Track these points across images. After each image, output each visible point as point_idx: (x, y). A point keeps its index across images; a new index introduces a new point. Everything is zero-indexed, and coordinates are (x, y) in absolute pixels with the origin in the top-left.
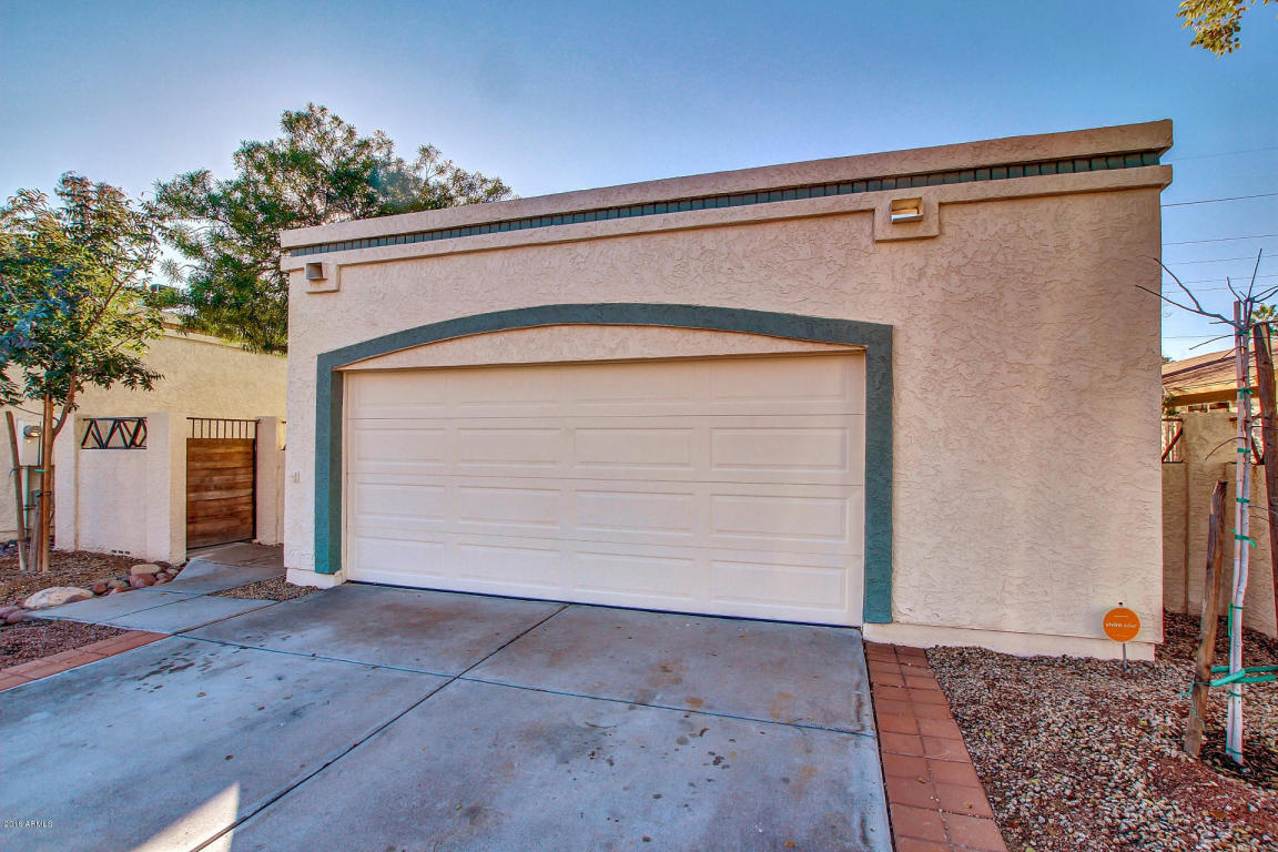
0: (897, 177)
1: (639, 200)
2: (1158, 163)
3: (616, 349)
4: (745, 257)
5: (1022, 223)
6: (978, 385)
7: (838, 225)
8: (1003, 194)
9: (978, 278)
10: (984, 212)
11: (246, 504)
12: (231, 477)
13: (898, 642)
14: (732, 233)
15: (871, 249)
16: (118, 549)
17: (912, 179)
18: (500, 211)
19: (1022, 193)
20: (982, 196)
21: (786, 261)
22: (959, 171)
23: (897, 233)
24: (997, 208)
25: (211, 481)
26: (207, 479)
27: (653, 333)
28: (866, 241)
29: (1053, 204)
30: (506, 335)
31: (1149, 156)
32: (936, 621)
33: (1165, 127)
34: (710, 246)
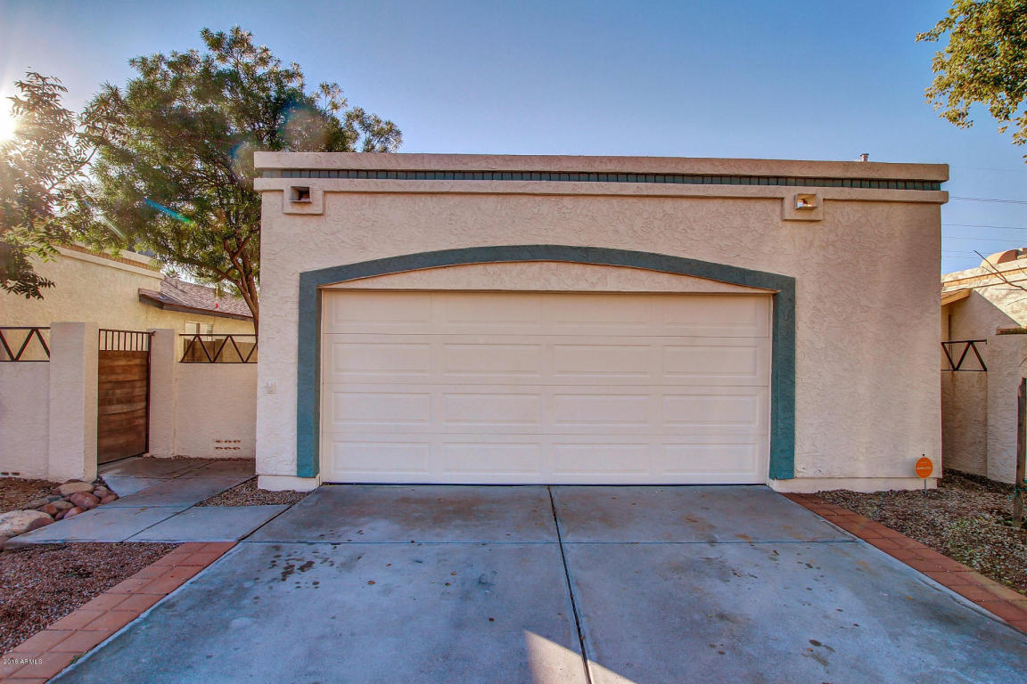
0: (796, 178)
1: (618, 169)
2: (940, 189)
3: (597, 283)
4: (695, 221)
5: (869, 218)
6: (844, 319)
7: (759, 205)
8: (860, 198)
9: (845, 250)
10: (849, 208)
11: (141, 417)
12: (130, 390)
13: (796, 491)
14: (686, 203)
15: (780, 224)
16: (10, 471)
17: (805, 181)
18: (496, 163)
19: (872, 198)
20: (848, 197)
21: (724, 228)
22: (833, 179)
23: (799, 216)
24: (856, 206)
25: (114, 394)
26: (111, 392)
27: (626, 273)
28: (777, 219)
29: (885, 207)
30: (499, 266)
31: (934, 185)
32: (820, 475)
33: (944, 169)
34: (671, 211)
